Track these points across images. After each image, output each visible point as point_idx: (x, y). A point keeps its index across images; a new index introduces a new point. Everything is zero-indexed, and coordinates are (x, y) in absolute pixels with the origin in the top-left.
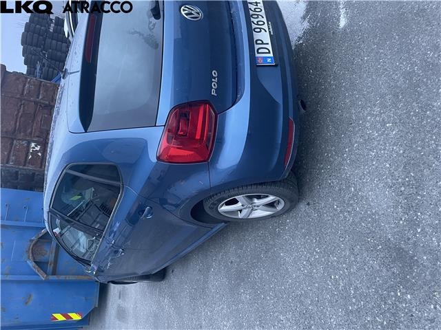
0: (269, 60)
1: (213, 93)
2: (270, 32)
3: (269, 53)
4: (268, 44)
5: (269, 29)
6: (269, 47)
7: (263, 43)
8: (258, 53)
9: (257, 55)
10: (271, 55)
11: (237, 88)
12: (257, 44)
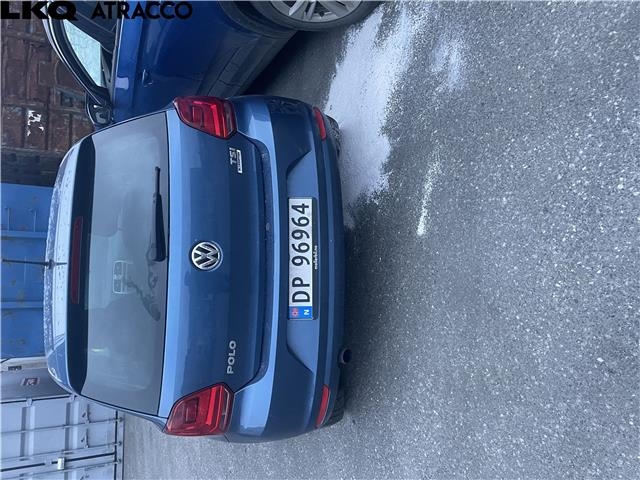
0: (306, 313)
1: (230, 371)
2: (314, 264)
3: (308, 300)
4: (308, 285)
5: (314, 259)
6: (309, 290)
7: (302, 285)
8: (294, 301)
9: (292, 304)
10: (310, 304)
11: (261, 358)
12: (294, 285)
